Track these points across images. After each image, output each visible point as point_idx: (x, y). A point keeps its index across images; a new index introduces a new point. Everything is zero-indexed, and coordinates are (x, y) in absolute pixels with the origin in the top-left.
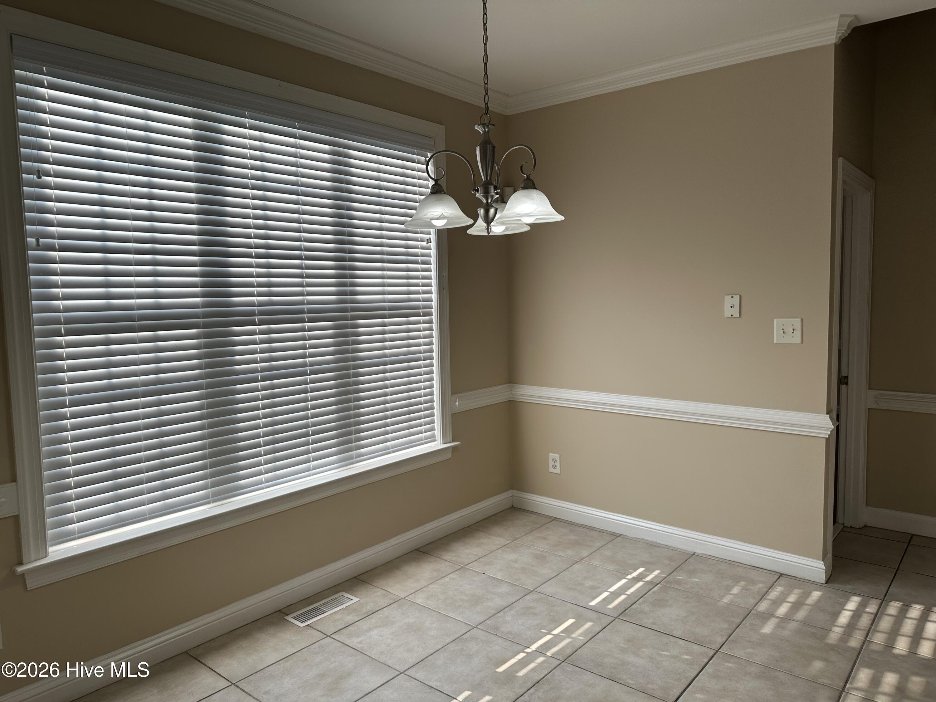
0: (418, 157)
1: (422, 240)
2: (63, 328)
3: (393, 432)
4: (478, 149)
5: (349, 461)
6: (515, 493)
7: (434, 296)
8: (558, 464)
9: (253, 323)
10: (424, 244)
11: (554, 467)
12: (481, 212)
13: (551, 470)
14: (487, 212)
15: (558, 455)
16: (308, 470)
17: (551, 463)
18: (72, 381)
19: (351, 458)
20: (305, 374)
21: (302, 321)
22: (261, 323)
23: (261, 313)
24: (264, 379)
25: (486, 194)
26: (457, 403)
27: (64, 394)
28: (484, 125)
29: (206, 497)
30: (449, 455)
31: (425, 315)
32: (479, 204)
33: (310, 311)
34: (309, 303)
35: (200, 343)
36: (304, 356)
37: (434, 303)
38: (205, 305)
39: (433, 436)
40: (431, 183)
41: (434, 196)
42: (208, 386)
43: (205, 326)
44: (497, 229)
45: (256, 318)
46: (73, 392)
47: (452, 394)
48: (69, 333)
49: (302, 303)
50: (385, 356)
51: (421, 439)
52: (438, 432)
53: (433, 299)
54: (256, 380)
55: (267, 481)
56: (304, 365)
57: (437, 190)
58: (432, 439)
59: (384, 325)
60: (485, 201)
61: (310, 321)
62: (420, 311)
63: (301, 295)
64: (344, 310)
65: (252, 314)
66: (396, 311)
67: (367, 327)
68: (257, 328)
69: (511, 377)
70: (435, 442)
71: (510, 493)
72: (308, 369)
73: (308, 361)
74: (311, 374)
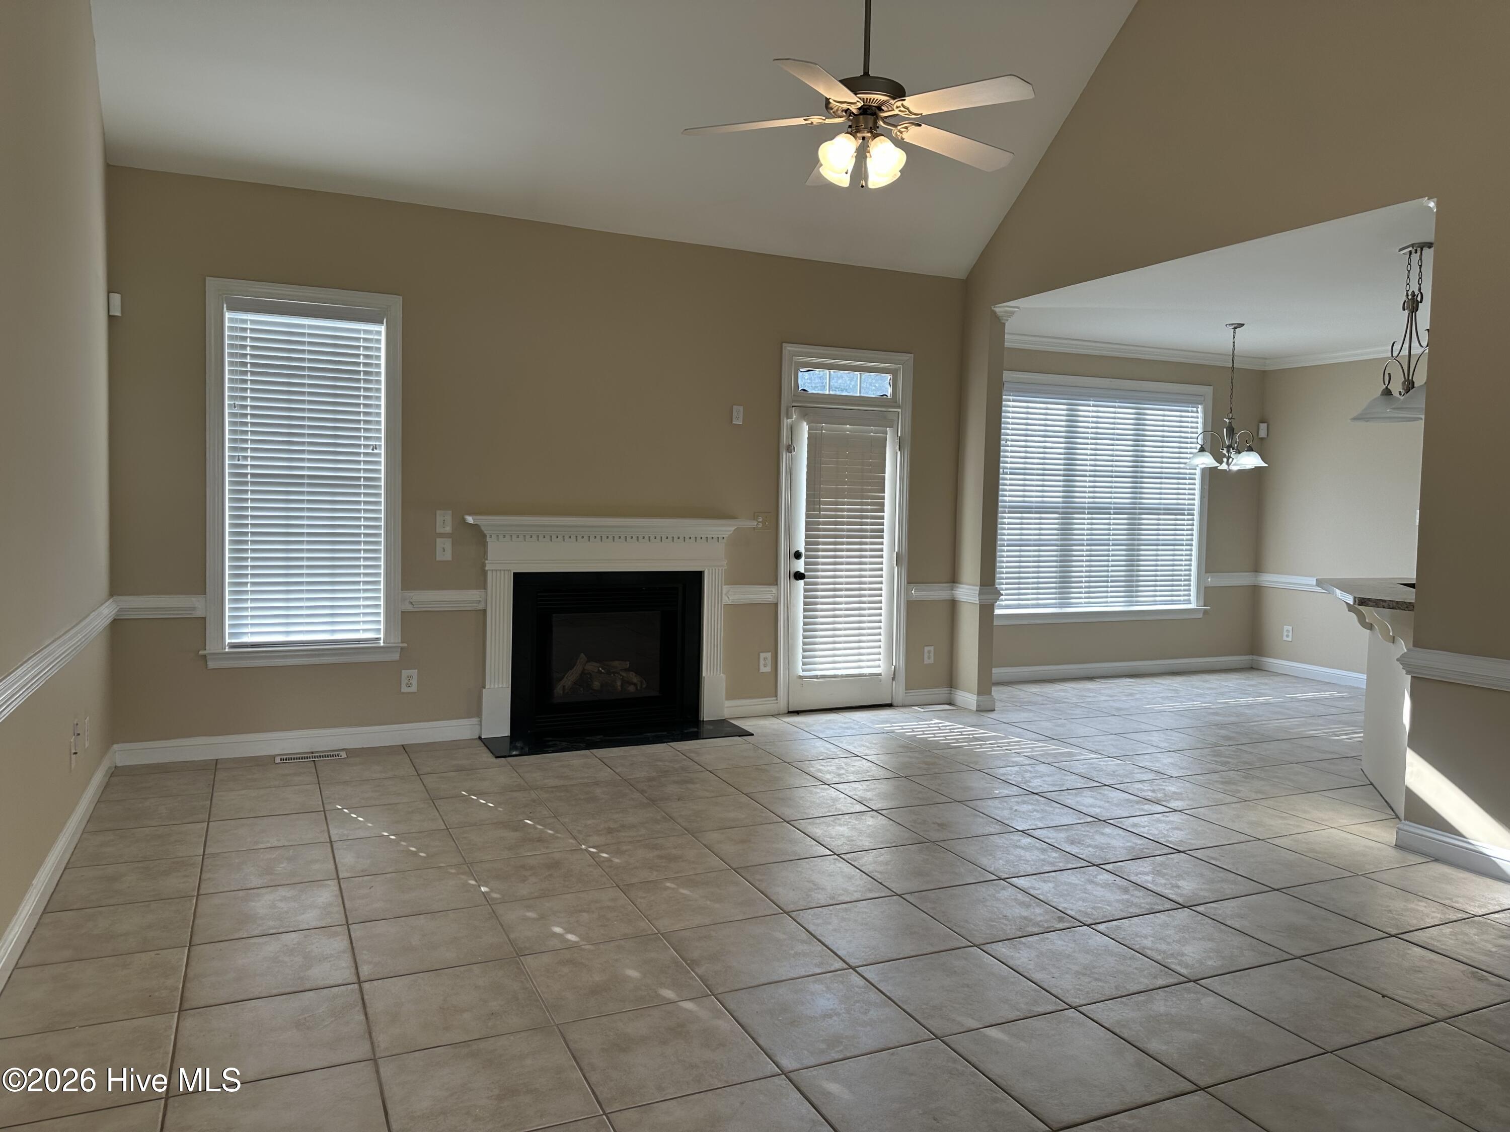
0: (1192, 409)
2: (1007, 510)
3: (1161, 591)
4: (1225, 430)
5: (1131, 603)
6: (1255, 657)
7: (1197, 502)
8: (1290, 634)
9: (1084, 513)
11: (1288, 636)
12: (1225, 460)
13: (1285, 638)
14: (1228, 460)
15: (1291, 628)
16: (1107, 602)
17: (1285, 634)
18: (1008, 535)
19: (1132, 602)
20: (1109, 545)
21: (1110, 514)
22: (1089, 513)
23: (1089, 508)
24: (1088, 545)
25: (1228, 451)
26: (1209, 580)
27: (1004, 540)
28: (1229, 419)
29: (1055, 604)
30: (1201, 616)
31: (1188, 514)
32: (1224, 456)
33: (1115, 508)
34: (1115, 503)
35: (1058, 522)
36: (1109, 535)
37: (1197, 507)
38: (1064, 502)
39: (1192, 600)
40: (1199, 446)
41: (1200, 453)
42: (1062, 545)
43: (1061, 513)
44: (1234, 468)
45: (1086, 511)
46: (1008, 540)
47: (1206, 573)
48: (1009, 512)
50: (1158, 540)
51: (1180, 601)
52: (1193, 598)
53: (1196, 504)
54: (1083, 545)
55: (1085, 603)
56: (1109, 540)
57: (1202, 450)
58: (1189, 602)
59: (1158, 520)
60: (1227, 455)
61: (1114, 514)
62: (1186, 512)
63: (1111, 498)
64: (1135, 509)
65: (1084, 508)
66: (1168, 511)
67: (1148, 520)
68: (1086, 516)
69: (1257, 567)
70: (1190, 603)
71: (1250, 657)
72: (1111, 542)
73: (1111, 537)
74: (1112, 546)
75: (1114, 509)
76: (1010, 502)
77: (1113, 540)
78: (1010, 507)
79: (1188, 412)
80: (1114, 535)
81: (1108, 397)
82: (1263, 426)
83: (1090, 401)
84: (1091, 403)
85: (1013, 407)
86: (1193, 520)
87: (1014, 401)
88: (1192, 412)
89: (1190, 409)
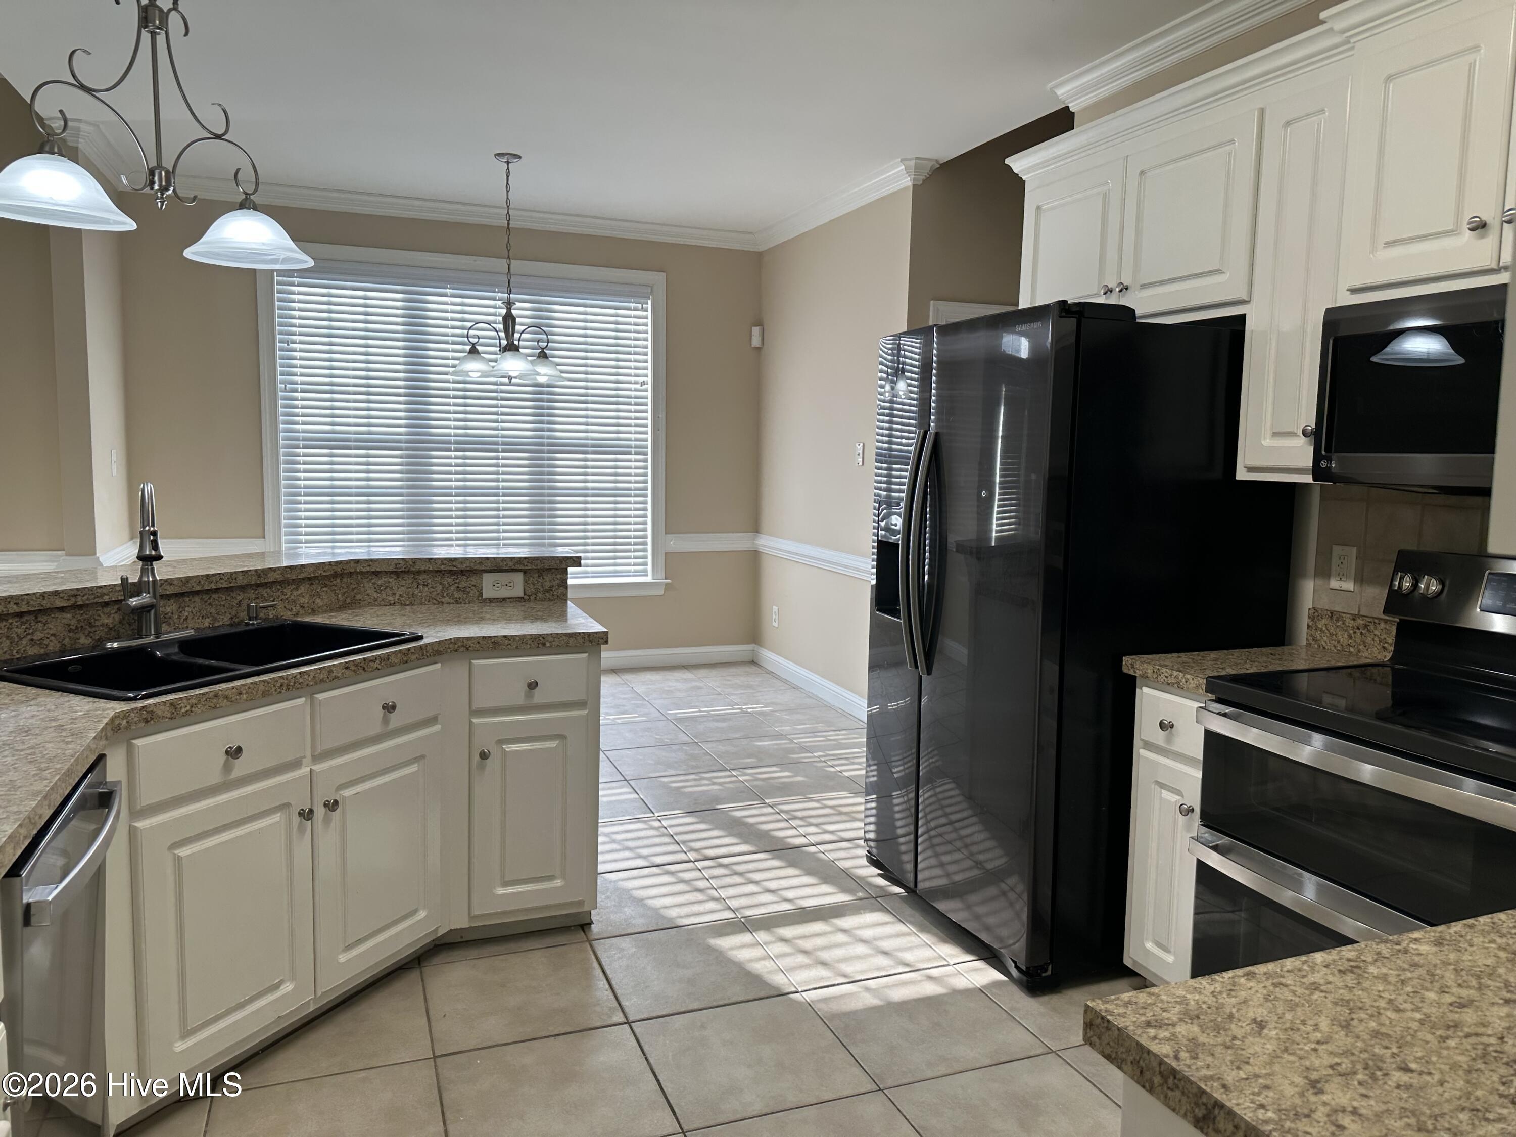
0: (634, 304)
1: (636, 383)
2: (301, 443)
7: (650, 436)
8: (777, 617)
9: (449, 450)
10: (638, 386)
11: (775, 620)
13: (773, 623)
15: (777, 608)
17: (773, 617)
18: (306, 479)
20: (497, 495)
21: (497, 451)
22: (456, 450)
23: (456, 442)
24: (457, 495)
26: (670, 544)
27: (299, 487)
30: (661, 592)
31: (637, 454)
33: (504, 444)
34: (503, 437)
35: (402, 462)
36: (497, 480)
37: (650, 444)
38: (411, 434)
39: (646, 571)
42: (409, 495)
43: (407, 449)
45: (453, 447)
46: (306, 487)
47: (668, 533)
48: (305, 447)
49: (497, 436)
51: (629, 572)
52: (649, 568)
53: (648, 440)
54: (450, 495)
56: (497, 488)
58: (642, 573)
59: (586, 460)
61: (504, 451)
62: (633, 450)
63: (496, 429)
64: (542, 444)
65: (449, 442)
66: (600, 448)
67: (563, 460)
68: (453, 454)
69: (756, 527)
70: (647, 575)
71: (750, 647)
72: (501, 491)
73: (501, 484)
74: (503, 496)
75: (502, 445)
76: (304, 432)
77: (504, 488)
78: (304, 439)
79: (629, 309)
80: (504, 481)
81: (481, 284)
82: (756, 331)
83: (446, 288)
84: (449, 291)
85: (299, 293)
86: (646, 461)
87: (299, 285)
88: (636, 309)
89: (632, 305)
